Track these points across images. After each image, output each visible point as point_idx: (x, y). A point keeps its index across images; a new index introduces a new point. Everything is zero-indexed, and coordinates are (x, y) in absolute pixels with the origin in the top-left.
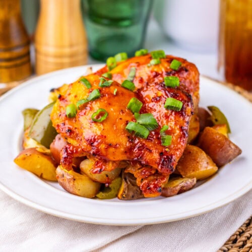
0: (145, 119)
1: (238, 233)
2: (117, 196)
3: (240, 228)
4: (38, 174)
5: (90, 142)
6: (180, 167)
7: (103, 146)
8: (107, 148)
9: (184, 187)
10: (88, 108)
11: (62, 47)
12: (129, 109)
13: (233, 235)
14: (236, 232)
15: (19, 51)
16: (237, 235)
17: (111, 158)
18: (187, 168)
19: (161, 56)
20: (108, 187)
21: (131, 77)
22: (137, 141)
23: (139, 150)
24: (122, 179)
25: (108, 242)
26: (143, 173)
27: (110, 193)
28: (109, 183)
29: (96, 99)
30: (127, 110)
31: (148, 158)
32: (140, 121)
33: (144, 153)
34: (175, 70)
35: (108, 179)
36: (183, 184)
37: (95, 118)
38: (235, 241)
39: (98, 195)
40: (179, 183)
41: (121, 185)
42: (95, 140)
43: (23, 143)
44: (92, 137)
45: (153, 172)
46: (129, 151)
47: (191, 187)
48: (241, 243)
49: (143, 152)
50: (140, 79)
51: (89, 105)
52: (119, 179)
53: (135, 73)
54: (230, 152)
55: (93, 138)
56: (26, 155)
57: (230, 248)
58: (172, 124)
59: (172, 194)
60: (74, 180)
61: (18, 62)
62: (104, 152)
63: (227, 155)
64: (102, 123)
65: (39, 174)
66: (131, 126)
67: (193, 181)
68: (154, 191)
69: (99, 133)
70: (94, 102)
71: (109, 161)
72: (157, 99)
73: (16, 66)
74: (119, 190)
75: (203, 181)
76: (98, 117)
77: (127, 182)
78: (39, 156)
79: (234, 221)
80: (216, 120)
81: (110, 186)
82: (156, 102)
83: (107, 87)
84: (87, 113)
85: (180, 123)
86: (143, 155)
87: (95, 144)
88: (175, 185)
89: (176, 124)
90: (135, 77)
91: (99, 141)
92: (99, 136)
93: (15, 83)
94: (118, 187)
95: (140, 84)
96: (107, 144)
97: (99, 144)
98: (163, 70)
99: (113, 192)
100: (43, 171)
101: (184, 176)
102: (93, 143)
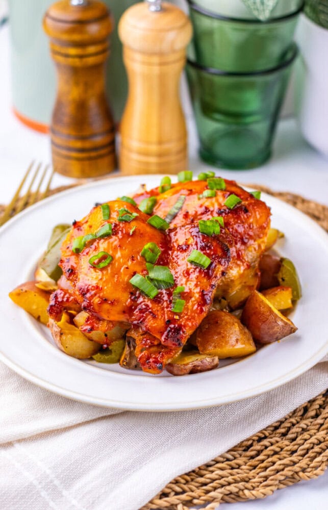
0: (159, 273)
1: (256, 438)
2: (118, 361)
3: (261, 432)
4: (34, 315)
5: (82, 291)
6: (199, 339)
7: (96, 300)
8: (100, 304)
9: (198, 366)
10: (93, 247)
11: (148, 143)
12: (143, 256)
13: (248, 440)
14: (254, 436)
15: (99, 140)
16: (254, 440)
17: (105, 317)
18: (208, 342)
19: (218, 187)
20: (107, 348)
21: (177, 209)
22: (141, 300)
23: (140, 313)
24: (125, 342)
25: (79, 422)
26: (144, 342)
27: (110, 356)
28: (108, 345)
29: (106, 236)
30: (139, 257)
31: (149, 324)
32: (152, 275)
33: (146, 317)
34: (229, 209)
35: (107, 339)
36: (196, 363)
37: (96, 261)
38: (247, 448)
39: (94, 357)
40: (192, 361)
41: (124, 348)
42: (88, 291)
43: (35, 272)
44: (86, 285)
45: (156, 343)
46: (129, 310)
47: (210, 367)
48: (253, 453)
49: (144, 315)
50: (184, 213)
51: (95, 244)
52: (121, 342)
53: (183, 203)
54: (276, 329)
55: (86, 287)
56: (22, 290)
57: (238, 456)
58: (191, 285)
59: (180, 373)
60: (61, 334)
61: (93, 154)
62: (96, 308)
63: (271, 332)
64: (102, 269)
65: (37, 316)
66: (136, 280)
67: (213, 360)
68: (154, 366)
69: (94, 283)
70: (102, 240)
71: (104, 320)
72: (182, 248)
73: (90, 159)
74: (121, 355)
75: (236, 360)
76: (100, 261)
77: (130, 347)
78: (36, 294)
79: (255, 422)
80: (283, 280)
81: (110, 348)
82: (181, 252)
83: (126, 221)
84: (90, 252)
85: (202, 285)
86: (144, 320)
87: (88, 295)
88: (185, 363)
89: (196, 285)
90: (181, 208)
91: (93, 292)
92: (93, 287)
93: (84, 181)
94: (121, 351)
95: (184, 220)
96: (102, 299)
97: (92, 296)
98: (216, 207)
99: (113, 356)
100: (40, 314)
101: (201, 353)
102: (86, 294)
